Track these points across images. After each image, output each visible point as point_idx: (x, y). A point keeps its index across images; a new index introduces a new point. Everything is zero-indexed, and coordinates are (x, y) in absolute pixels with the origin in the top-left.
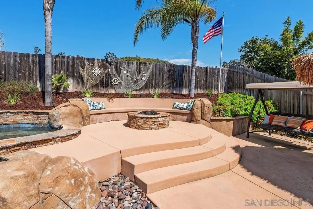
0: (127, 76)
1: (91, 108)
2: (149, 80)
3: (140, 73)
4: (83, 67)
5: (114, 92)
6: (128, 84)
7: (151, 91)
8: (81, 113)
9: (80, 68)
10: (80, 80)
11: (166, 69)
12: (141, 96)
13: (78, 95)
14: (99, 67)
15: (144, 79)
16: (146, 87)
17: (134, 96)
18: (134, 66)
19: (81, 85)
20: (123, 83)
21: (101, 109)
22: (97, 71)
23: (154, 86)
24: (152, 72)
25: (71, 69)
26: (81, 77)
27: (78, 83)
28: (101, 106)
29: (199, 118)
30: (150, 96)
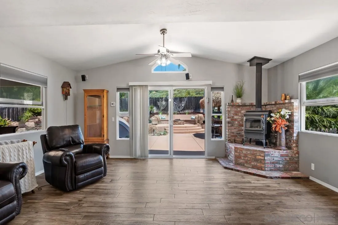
1: (161, 118)
2: (185, 106)
3: (181, 102)
4: (159, 102)
6: (176, 108)
7: (187, 111)
8: (158, 120)
9: (158, 102)
10: (158, 107)
11: (194, 99)
12: (181, 114)
13: (157, 114)
14: (164, 101)
15: (183, 105)
16: (184, 109)
17: (178, 114)
18: (178, 100)
19: (158, 109)
21: (164, 119)
22: (164, 103)
23: (188, 109)
24: (186, 102)
25: (155, 103)
26: (158, 106)
27: (157, 109)
28: (164, 118)
29: (197, 122)
30: (185, 114)
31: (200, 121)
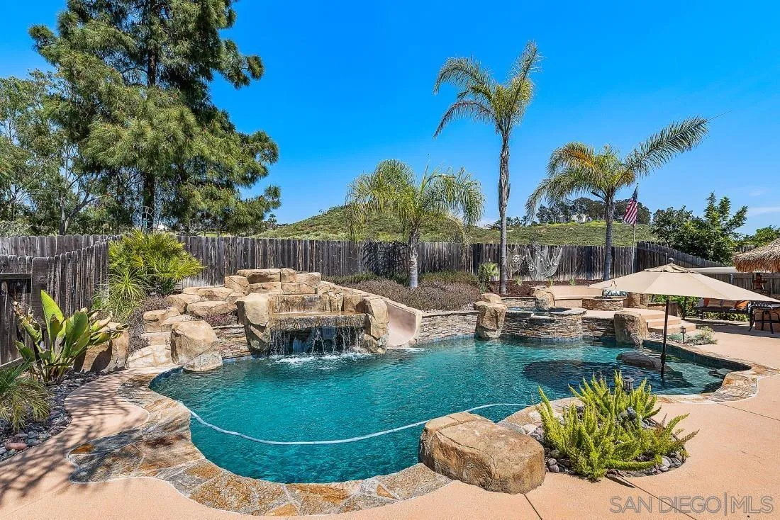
0: (541, 261)
2: (559, 265)
3: (552, 258)
5: (530, 280)
6: (543, 270)
11: (576, 251)
14: (518, 254)
15: (555, 264)
16: (557, 273)
18: (546, 251)
20: (538, 271)
22: (517, 258)
24: (562, 256)
25: (496, 258)
30: (566, 283)
31: (646, 300)
